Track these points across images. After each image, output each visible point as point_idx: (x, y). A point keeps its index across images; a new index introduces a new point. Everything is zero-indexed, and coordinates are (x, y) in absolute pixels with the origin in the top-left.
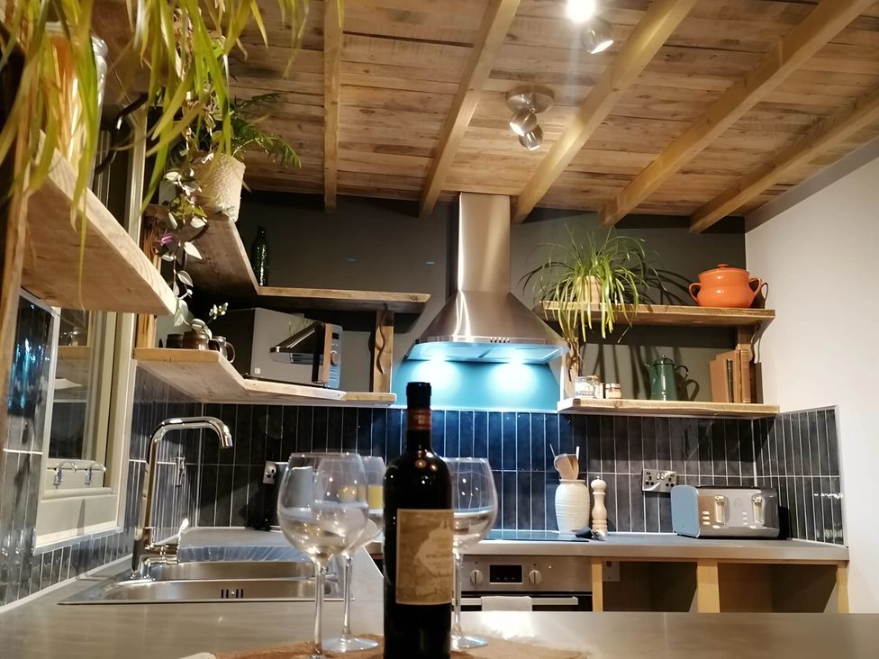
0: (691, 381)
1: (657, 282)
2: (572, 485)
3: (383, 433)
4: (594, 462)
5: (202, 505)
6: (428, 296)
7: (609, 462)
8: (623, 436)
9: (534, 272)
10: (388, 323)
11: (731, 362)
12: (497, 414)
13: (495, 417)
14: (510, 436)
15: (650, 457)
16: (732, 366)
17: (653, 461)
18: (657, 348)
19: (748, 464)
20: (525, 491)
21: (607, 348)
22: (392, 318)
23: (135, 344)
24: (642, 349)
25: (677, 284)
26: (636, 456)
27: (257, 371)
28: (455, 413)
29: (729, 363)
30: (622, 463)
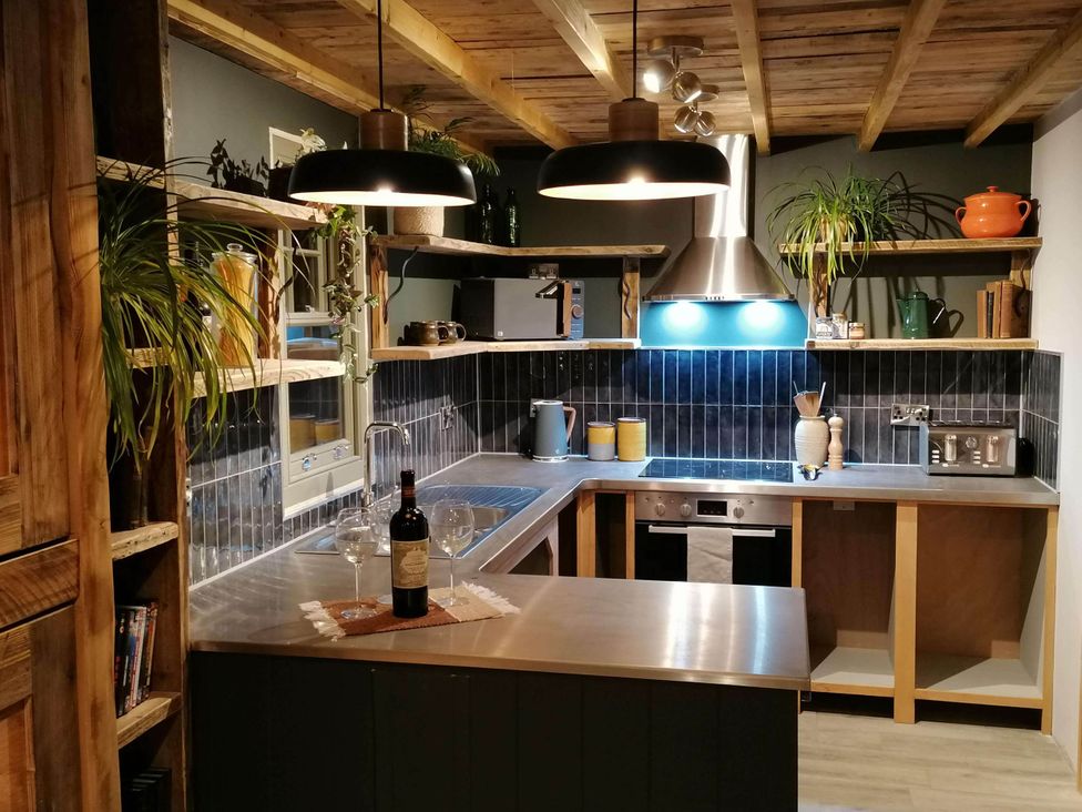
0: (953, 312)
1: (922, 207)
2: (811, 422)
3: (633, 373)
4: (842, 397)
5: (483, 435)
6: (663, 247)
7: (858, 397)
8: (873, 371)
9: (784, 206)
10: (634, 270)
11: (993, 294)
12: (743, 352)
13: (740, 356)
14: (755, 374)
15: (902, 391)
16: (993, 299)
17: (904, 395)
18: (917, 278)
19: (1014, 397)
20: (769, 425)
21: (861, 282)
22: (638, 264)
23: (371, 346)
24: (901, 280)
25: (943, 207)
26: (887, 391)
27: (500, 334)
28: (701, 352)
29: (990, 296)
30: (871, 398)
